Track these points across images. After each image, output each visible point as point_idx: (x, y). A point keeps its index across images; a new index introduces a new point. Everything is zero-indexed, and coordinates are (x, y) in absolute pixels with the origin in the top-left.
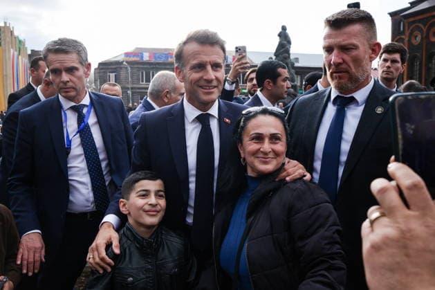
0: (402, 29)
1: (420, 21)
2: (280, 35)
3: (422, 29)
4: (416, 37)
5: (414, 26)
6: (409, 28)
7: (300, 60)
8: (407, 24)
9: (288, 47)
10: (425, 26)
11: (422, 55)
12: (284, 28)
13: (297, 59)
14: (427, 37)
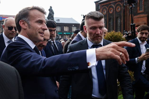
0: (99, 8)
1: (105, 5)
2: (49, 10)
3: (106, 8)
4: (104, 11)
5: (104, 7)
6: (102, 8)
7: (60, 20)
8: (101, 7)
9: (53, 15)
10: (107, 7)
11: (107, 18)
12: (51, 7)
13: (59, 20)
14: (108, 11)
